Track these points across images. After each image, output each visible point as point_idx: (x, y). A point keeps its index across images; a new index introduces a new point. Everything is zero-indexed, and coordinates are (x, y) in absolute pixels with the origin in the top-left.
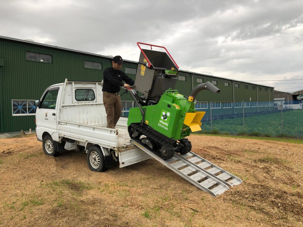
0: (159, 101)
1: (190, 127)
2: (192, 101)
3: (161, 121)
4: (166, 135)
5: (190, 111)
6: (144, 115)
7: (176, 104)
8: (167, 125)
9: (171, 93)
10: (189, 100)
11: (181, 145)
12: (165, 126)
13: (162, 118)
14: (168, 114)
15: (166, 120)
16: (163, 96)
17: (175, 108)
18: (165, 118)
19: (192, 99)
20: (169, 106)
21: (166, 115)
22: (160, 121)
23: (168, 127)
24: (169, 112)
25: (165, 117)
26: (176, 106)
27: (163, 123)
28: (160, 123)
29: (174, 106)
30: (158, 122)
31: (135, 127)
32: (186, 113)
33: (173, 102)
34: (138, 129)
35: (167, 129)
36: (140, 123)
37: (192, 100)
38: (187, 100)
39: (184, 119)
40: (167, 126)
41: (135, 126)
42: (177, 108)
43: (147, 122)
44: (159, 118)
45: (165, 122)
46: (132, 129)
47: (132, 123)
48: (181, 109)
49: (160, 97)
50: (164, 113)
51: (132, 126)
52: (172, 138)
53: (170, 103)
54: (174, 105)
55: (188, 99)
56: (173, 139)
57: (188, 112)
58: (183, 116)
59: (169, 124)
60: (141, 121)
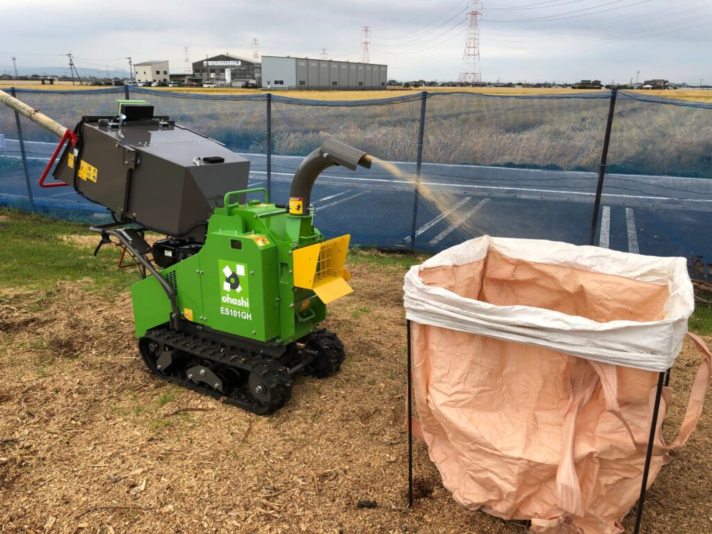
0: (206, 237)
1: (315, 290)
2: (301, 212)
3: (225, 299)
4: (254, 338)
5: (302, 243)
6: (174, 296)
7: (255, 233)
8: (247, 305)
9: (237, 206)
10: (290, 211)
11: (311, 354)
12: (241, 308)
13: (227, 286)
14: (241, 270)
15: (239, 289)
16: (212, 221)
17: (256, 246)
18: (234, 286)
19: (299, 207)
20: (236, 244)
21: (234, 275)
22: (223, 298)
23: (252, 310)
24: (241, 262)
25: (235, 281)
26: (257, 239)
27: (234, 301)
28: (224, 303)
29: (251, 241)
30: (219, 303)
31: (161, 340)
32: (292, 254)
33: (247, 229)
34: (170, 343)
35: (250, 316)
36: (168, 322)
37: (301, 209)
38: (288, 212)
39: (292, 273)
40: (245, 308)
41: (160, 335)
42: (260, 243)
43: (188, 314)
44: (218, 292)
45: (238, 297)
46: (152, 347)
47: (147, 331)
48: (275, 245)
49: (206, 226)
50: (227, 272)
51: (153, 336)
52: (274, 339)
53: (236, 234)
54: (252, 236)
55: (288, 208)
56: (278, 341)
57: (297, 248)
58: (287, 265)
59: (250, 301)
60: (171, 314)
